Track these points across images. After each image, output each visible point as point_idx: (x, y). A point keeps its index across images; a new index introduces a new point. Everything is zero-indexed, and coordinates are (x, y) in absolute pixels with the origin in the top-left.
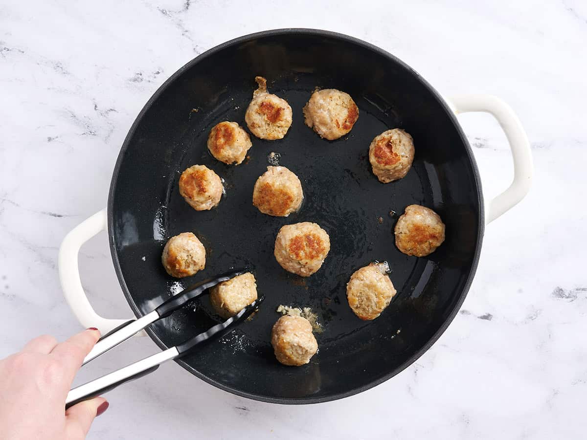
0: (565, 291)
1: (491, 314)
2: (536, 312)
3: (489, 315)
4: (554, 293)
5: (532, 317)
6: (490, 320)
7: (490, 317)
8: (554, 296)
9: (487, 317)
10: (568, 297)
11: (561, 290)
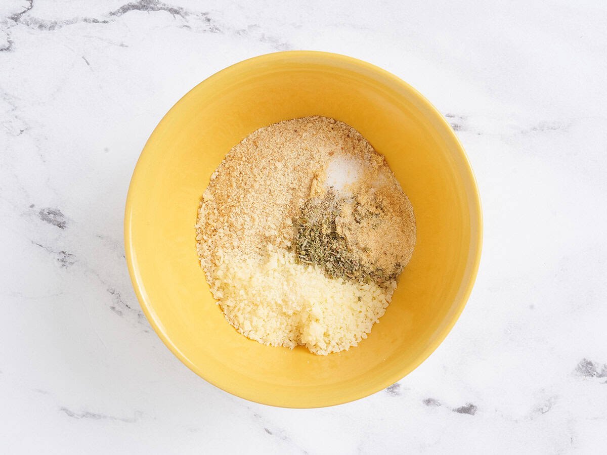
0: (596, 366)
1: (474, 405)
2: (549, 401)
3: (472, 406)
4: (578, 369)
5: (542, 409)
6: (473, 414)
7: (472, 410)
8: (579, 373)
9: (467, 410)
10: (600, 376)
11: (590, 363)
